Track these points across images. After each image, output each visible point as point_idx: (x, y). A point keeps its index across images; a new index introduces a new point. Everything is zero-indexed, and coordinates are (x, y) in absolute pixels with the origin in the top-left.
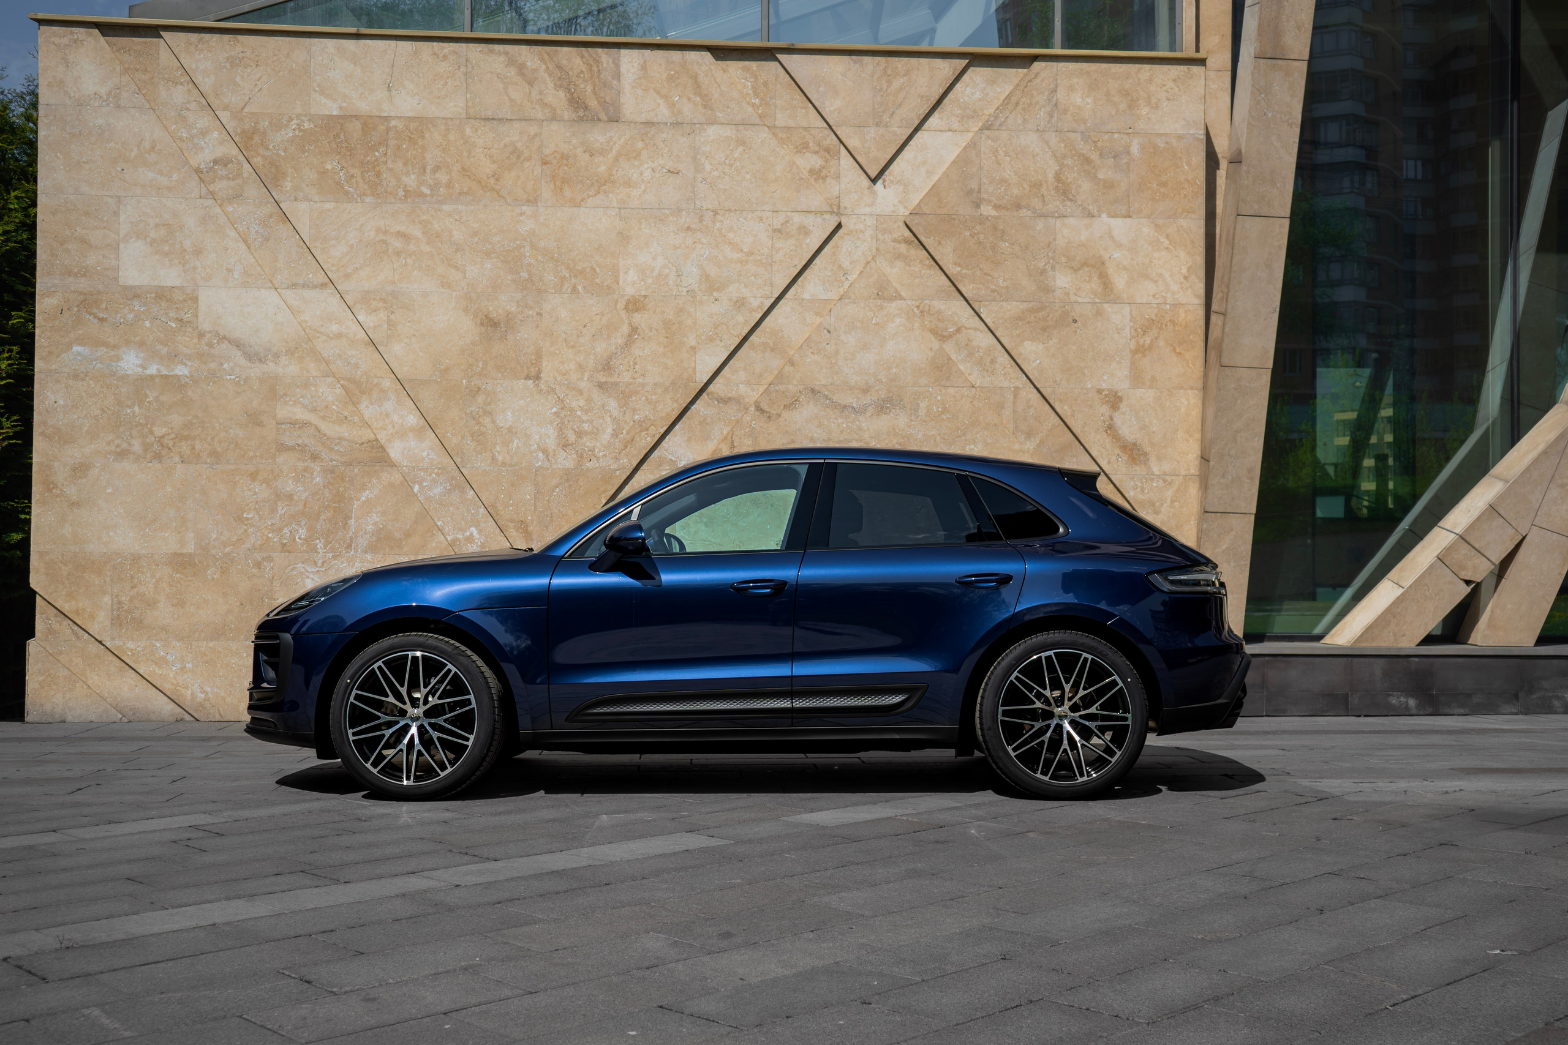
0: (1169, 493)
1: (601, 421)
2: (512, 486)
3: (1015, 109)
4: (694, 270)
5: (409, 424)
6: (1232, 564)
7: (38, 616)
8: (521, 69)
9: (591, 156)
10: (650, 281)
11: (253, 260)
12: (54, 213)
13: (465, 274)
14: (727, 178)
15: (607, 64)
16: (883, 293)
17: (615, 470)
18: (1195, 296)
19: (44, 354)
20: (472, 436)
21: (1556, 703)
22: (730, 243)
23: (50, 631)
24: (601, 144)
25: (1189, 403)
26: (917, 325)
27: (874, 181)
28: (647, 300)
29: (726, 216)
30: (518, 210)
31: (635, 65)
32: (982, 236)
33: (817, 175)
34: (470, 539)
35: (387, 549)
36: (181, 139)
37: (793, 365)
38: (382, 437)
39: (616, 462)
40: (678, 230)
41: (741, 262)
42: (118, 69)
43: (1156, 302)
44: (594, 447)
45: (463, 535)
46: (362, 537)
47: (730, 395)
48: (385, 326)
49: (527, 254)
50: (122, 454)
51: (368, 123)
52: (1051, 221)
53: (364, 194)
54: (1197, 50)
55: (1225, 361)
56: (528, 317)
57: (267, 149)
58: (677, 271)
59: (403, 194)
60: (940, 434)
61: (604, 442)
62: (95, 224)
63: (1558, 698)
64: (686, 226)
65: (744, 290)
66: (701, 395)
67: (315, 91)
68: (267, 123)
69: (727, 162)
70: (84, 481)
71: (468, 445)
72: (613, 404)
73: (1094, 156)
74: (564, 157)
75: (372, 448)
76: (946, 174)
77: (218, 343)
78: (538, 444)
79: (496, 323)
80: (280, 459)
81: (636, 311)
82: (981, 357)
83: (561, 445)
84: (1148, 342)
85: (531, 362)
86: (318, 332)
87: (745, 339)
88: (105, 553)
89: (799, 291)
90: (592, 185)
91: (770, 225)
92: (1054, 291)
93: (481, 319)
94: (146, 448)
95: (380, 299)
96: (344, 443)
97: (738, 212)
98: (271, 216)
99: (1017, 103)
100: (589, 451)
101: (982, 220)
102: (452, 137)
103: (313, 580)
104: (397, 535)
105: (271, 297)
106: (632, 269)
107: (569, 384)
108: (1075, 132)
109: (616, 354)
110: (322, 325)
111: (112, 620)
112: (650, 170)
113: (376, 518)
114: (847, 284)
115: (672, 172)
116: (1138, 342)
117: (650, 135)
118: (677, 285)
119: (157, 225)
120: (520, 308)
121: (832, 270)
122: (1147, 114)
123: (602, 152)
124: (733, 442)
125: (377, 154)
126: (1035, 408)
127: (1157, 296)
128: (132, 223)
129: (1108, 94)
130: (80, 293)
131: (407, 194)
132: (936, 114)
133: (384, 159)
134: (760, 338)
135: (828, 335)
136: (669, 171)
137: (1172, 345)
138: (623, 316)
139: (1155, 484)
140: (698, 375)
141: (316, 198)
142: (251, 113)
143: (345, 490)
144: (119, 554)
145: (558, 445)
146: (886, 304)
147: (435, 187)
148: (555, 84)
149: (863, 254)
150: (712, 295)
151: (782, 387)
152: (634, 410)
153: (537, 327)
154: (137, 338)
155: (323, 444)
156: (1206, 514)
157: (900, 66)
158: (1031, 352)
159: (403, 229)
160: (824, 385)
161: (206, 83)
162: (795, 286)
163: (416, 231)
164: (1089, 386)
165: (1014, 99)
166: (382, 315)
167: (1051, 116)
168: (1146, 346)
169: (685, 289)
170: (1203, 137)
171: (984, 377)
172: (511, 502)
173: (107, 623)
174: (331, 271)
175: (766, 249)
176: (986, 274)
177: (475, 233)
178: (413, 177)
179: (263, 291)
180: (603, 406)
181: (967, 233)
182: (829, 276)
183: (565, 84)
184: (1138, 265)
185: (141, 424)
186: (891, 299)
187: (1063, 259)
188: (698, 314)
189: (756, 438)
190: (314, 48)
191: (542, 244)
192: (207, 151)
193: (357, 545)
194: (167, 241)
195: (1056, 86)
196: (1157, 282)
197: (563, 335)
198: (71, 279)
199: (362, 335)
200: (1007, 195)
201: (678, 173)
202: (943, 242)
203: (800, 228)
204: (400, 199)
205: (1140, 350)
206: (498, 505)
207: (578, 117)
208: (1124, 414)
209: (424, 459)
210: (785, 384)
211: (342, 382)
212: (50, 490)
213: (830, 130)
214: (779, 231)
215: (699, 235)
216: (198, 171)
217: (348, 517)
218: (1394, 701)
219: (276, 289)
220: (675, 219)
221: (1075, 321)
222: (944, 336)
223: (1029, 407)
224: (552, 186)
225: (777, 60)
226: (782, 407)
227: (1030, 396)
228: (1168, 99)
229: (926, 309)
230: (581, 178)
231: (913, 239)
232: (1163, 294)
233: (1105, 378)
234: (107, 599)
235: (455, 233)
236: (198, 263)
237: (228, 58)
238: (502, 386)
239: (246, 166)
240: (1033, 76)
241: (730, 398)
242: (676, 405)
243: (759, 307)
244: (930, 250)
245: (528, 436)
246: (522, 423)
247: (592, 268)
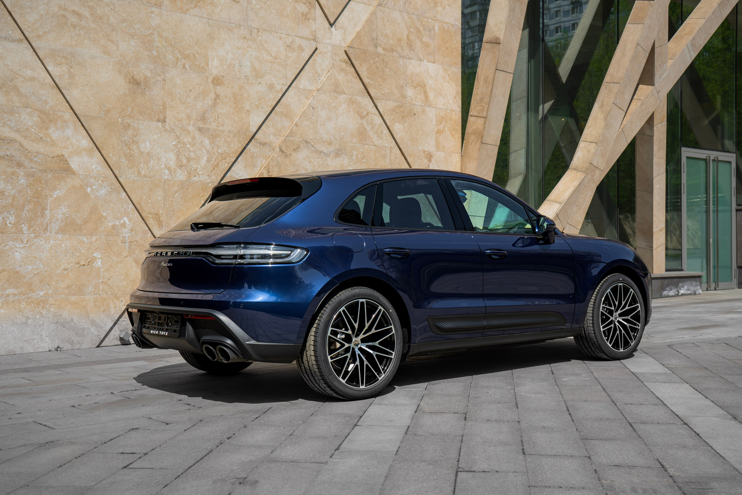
1: (200, 152)
2: (150, 191)
4: (248, 64)
5: (83, 146)
10: (225, 67)
13: (118, 47)
14: (264, 10)
16: (337, 90)
17: (208, 183)
18: (458, 107)
20: (126, 157)
22: (266, 50)
25: (455, 159)
26: (352, 109)
27: (331, 25)
28: (224, 79)
29: (264, 33)
30: (150, 9)
32: (378, 64)
33: (305, 16)
34: (124, 225)
35: (72, 231)
37: (297, 126)
38: (65, 153)
39: (209, 178)
40: (239, 38)
41: (271, 62)
43: (444, 108)
44: (197, 168)
45: (119, 222)
46: (55, 222)
47: (266, 141)
48: (67, 77)
49: (156, 40)
52: (406, 60)
55: (484, 141)
56: (158, 81)
58: (239, 63)
61: (203, 165)
64: (244, 35)
65: (273, 79)
66: (252, 140)
71: (123, 162)
72: (207, 142)
73: (421, 29)
75: (60, 161)
76: (363, 28)
78: (165, 164)
79: (138, 83)
81: (218, 85)
82: (377, 130)
83: (178, 166)
84: (442, 128)
85: (160, 110)
87: (274, 109)
89: (298, 83)
91: (285, 42)
92: (406, 97)
93: (129, 79)
95: (63, 56)
96: (41, 156)
97: (269, 32)
100: (194, 170)
101: (378, 55)
103: (21, 253)
104: (79, 222)
106: (215, 58)
107: (182, 127)
108: (414, 15)
109: (208, 110)
110: (20, 70)
113: (64, 209)
114: (320, 82)
115: (236, 2)
116: (438, 128)
118: (239, 72)
120: (153, 75)
121: (313, 73)
122: (441, 11)
124: (269, 169)
126: (399, 159)
127: (445, 105)
134: (280, 109)
135: (313, 110)
137: (450, 131)
138: (211, 87)
140: (251, 127)
143: (42, 189)
146: (338, 96)
149: (326, 66)
150: (257, 80)
151: (292, 139)
152: (218, 146)
153: (163, 88)
155: (26, 156)
158: (397, 128)
160: (311, 139)
162: (296, 80)
163: (86, 13)
164: (420, 149)
166: (65, 68)
167: (405, 5)
168: (441, 130)
169: (244, 75)
171: (378, 140)
172: (150, 201)
174: (27, 31)
175: (283, 56)
176: (380, 85)
177: (124, 20)
180: (201, 142)
181: (372, 62)
182: (311, 76)
184: (438, 88)
186: (341, 93)
187: (410, 81)
188: (250, 91)
189: (280, 167)
191: (164, 34)
193: (51, 229)
196: (445, 98)
197: (178, 95)
199: (50, 80)
200: (388, 43)
201: (238, 2)
202: (362, 65)
203: (299, 47)
205: (439, 132)
206: (142, 203)
208: (433, 164)
209: (93, 170)
210: (293, 136)
214: (289, 46)
215: (250, 42)
217: (44, 209)
220: (238, 31)
221: (415, 114)
222: (362, 117)
223: (396, 158)
226: (292, 150)
227: (396, 152)
228: (448, 5)
229: (354, 101)
231: (348, 61)
232: (447, 104)
235: (111, 18)
238: (143, 125)
241: (266, 143)
242: (240, 145)
243: (280, 90)
244: (357, 68)
245: (159, 159)
246: (156, 150)
247: (193, 54)
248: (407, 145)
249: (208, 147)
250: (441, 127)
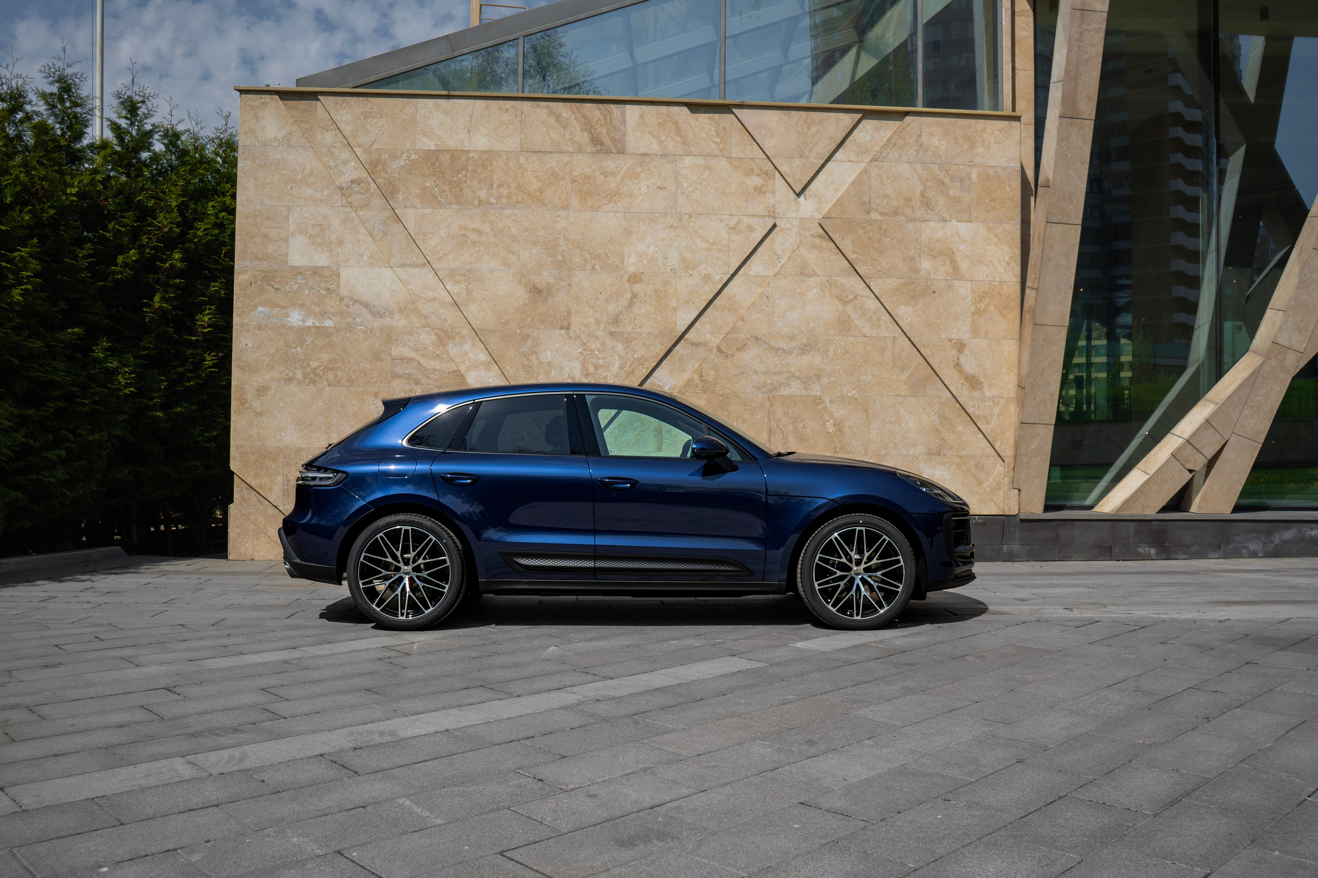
0: (996, 410)
1: (611, 358)
3: (893, 147)
4: (676, 255)
5: (480, 360)
6: (1038, 458)
7: (235, 489)
8: (558, 118)
9: (605, 177)
10: (645, 262)
11: (376, 248)
12: (247, 218)
13: (519, 257)
14: (698, 192)
15: (617, 114)
16: (804, 271)
18: (1014, 276)
19: (239, 312)
20: (524, 368)
21: (1244, 551)
22: (700, 237)
23: (243, 499)
24: (612, 168)
25: (1010, 348)
26: (827, 293)
27: (798, 195)
28: (643, 275)
29: (698, 218)
30: (555, 214)
31: (636, 115)
32: (871, 234)
33: (760, 190)
36: (330, 167)
37: (743, 320)
38: (462, 369)
40: (665, 227)
41: (708, 250)
42: (290, 121)
43: (988, 280)
44: (607, 376)
47: (699, 341)
48: (465, 293)
49: (562, 244)
50: (289, 380)
51: (455, 155)
52: (918, 224)
53: (452, 203)
54: (1014, 110)
55: (1037, 321)
56: (562, 286)
57: (387, 173)
58: (664, 256)
59: (478, 203)
60: (842, 369)
61: (613, 373)
62: (273, 225)
63: (1245, 548)
64: (671, 224)
65: (709, 269)
66: (680, 341)
67: (419, 134)
68: (387, 156)
69: (698, 181)
70: (265, 398)
71: (521, 374)
72: (619, 347)
73: (947, 180)
74: (587, 177)
75: (456, 376)
76: (847, 191)
77: (353, 305)
78: (568, 374)
79: (540, 291)
80: (394, 383)
81: (636, 283)
82: (871, 316)
85: (564, 317)
86: (419, 297)
87: (710, 302)
88: (279, 447)
89: (747, 270)
90: (606, 196)
91: (727, 225)
92: (920, 271)
93: (530, 288)
94: (305, 376)
95: (462, 274)
96: (437, 373)
97: (706, 216)
98: (388, 218)
99: (895, 144)
100: (604, 378)
101: (872, 222)
102: (511, 164)
105: (387, 273)
106: (633, 254)
107: (590, 332)
108: (934, 164)
109: (622, 312)
110: (422, 292)
111: (283, 492)
112: (645, 186)
114: (780, 265)
115: (661, 188)
116: (976, 307)
117: (645, 163)
118: (664, 265)
119: (313, 225)
120: (557, 281)
121: (770, 256)
122: (982, 152)
123: (613, 174)
124: (701, 373)
125: (460, 175)
126: (907, 351)
127: (989, 276)
128: (297, 224)
129: (956, 139)
130: (263, 271)
131: (480, 201)
132: (840, 150)
133: (465, 179)
134: (722, 301)
135: (767, 300)
136: (659, 187)
137: (999, 310)
138: (627, 286)
139: (987, 404)
140: (678, 327)
141: (419, 206)
142: (376, 149)
144: (287, 447)
145: (582, 374)
146: (806, 279)
147: (499, 198)
148: (581, 128)
149: (790, 245)
150: (688, 272)
151: (735, 336)
152: (634, 351)
153: (568, 293)
154: (300, 302)
155: (423, 373)
156: (1022, 425)
157: (816, 117)
158: (905, 313)
159: (477, 226)
160: (764, 335)
161: (347, 129)
162: (745, 266)
163: (486, 228)
164: (944, 336)
165: (893, 141)
166: (463, 285)
167: (918, 153)
168: (982, 310)
169: (670, 268)
170: (1019, 169)
171: (872, 329)
173: (280, 494)
174: (429, 255)
175: (724, 241)
176: (874, 259)
177: (527, 230)
178: (484, 191)
179: (383, 269)
180: (613, 348)
181: (862, 231)
182: (767, 260)
183: (588, 128)
184: (976, 254)
185: (302, 360)
186: (810, 276)
187: (926, 250)
188: (678, 285)
189: (718, 370)
190: (419, 105)
191: (572, 237)
192: (347, 175)
194: (320, 236)
195: (921, 132)
196: (989, 266)
197: (586, 299)
198: (257, 262)
199: (449, 299)
200: (888, 206)
201: (665, 189)
202: (845, 237)
203: (748, 227)
204: (475, 206)
205: (978, 312)
207: (597, 150)
208: (967, 356)
210: (737, 333)
211: (435, 331)
212: (243, 404)
213: (768, 161)
214: (734, 228)
215: (679, 231)
216: (341, 188)
218: (1141, 550)
219: (391, 267)
220: (663, 220)
221: (934, 292)
222: (846, 302)
223: (903, 351)
224: (578, 197)
225: (733, 113)
226: (735, 349)
227: (904, 343)
228: (996, 143)
229: (834, 283)
230: (598, 192)
231: (825, 235)
232: (993, 275)
233: (954, 331)
234: (280, 478)
235: (512, 229)
236: (340, 250)
237: (362, 113)
238: (544, 334)
239: (373, 184)
240: (906, 125)
241: (700, 343)
242: (663, 347)
243: (720, 280)
244: (836, 243)
245: (562, 369)
246: (558, 360)
247: (606, 253)
248: (921, 333)
249: (621, 353)
250: (983, 306)
